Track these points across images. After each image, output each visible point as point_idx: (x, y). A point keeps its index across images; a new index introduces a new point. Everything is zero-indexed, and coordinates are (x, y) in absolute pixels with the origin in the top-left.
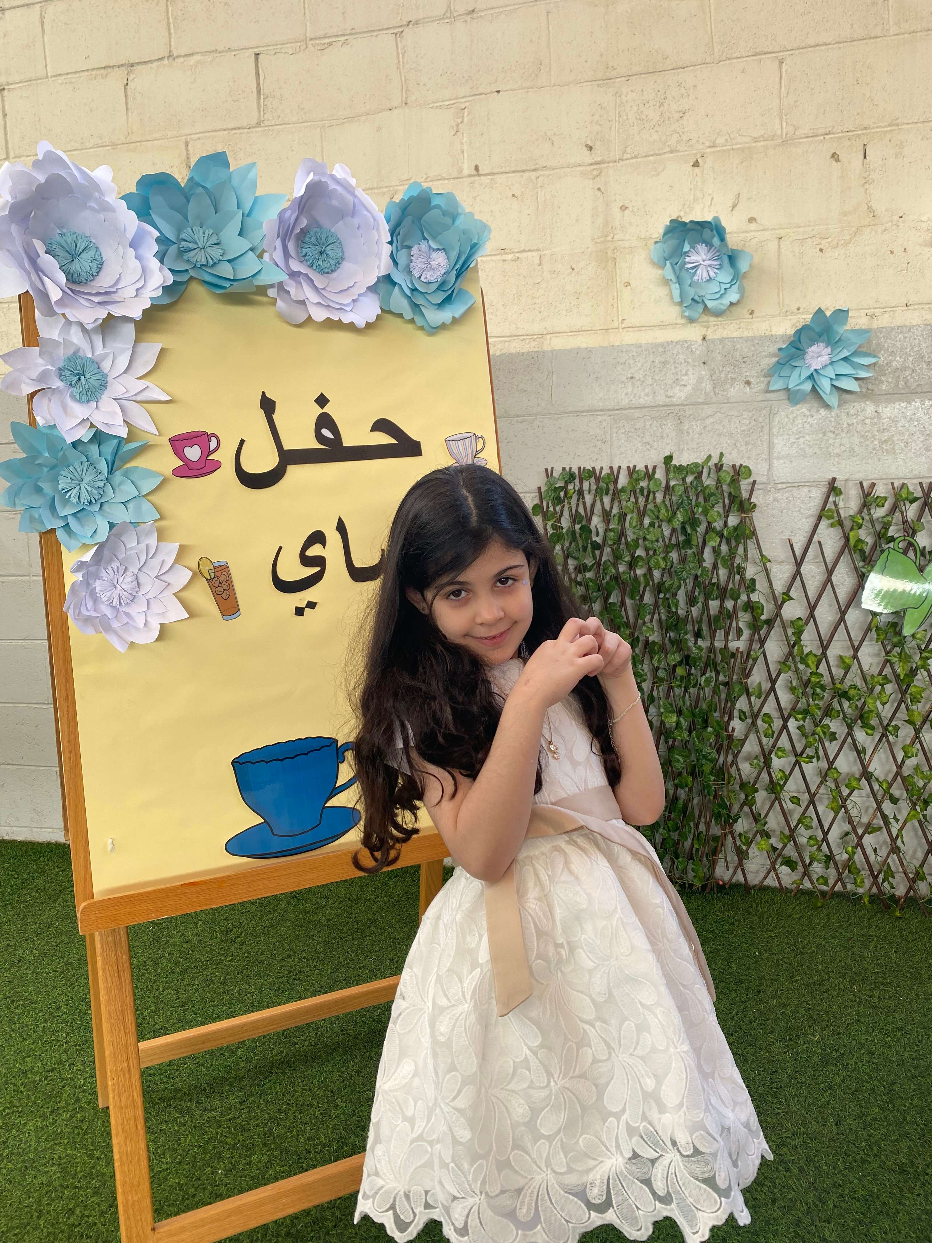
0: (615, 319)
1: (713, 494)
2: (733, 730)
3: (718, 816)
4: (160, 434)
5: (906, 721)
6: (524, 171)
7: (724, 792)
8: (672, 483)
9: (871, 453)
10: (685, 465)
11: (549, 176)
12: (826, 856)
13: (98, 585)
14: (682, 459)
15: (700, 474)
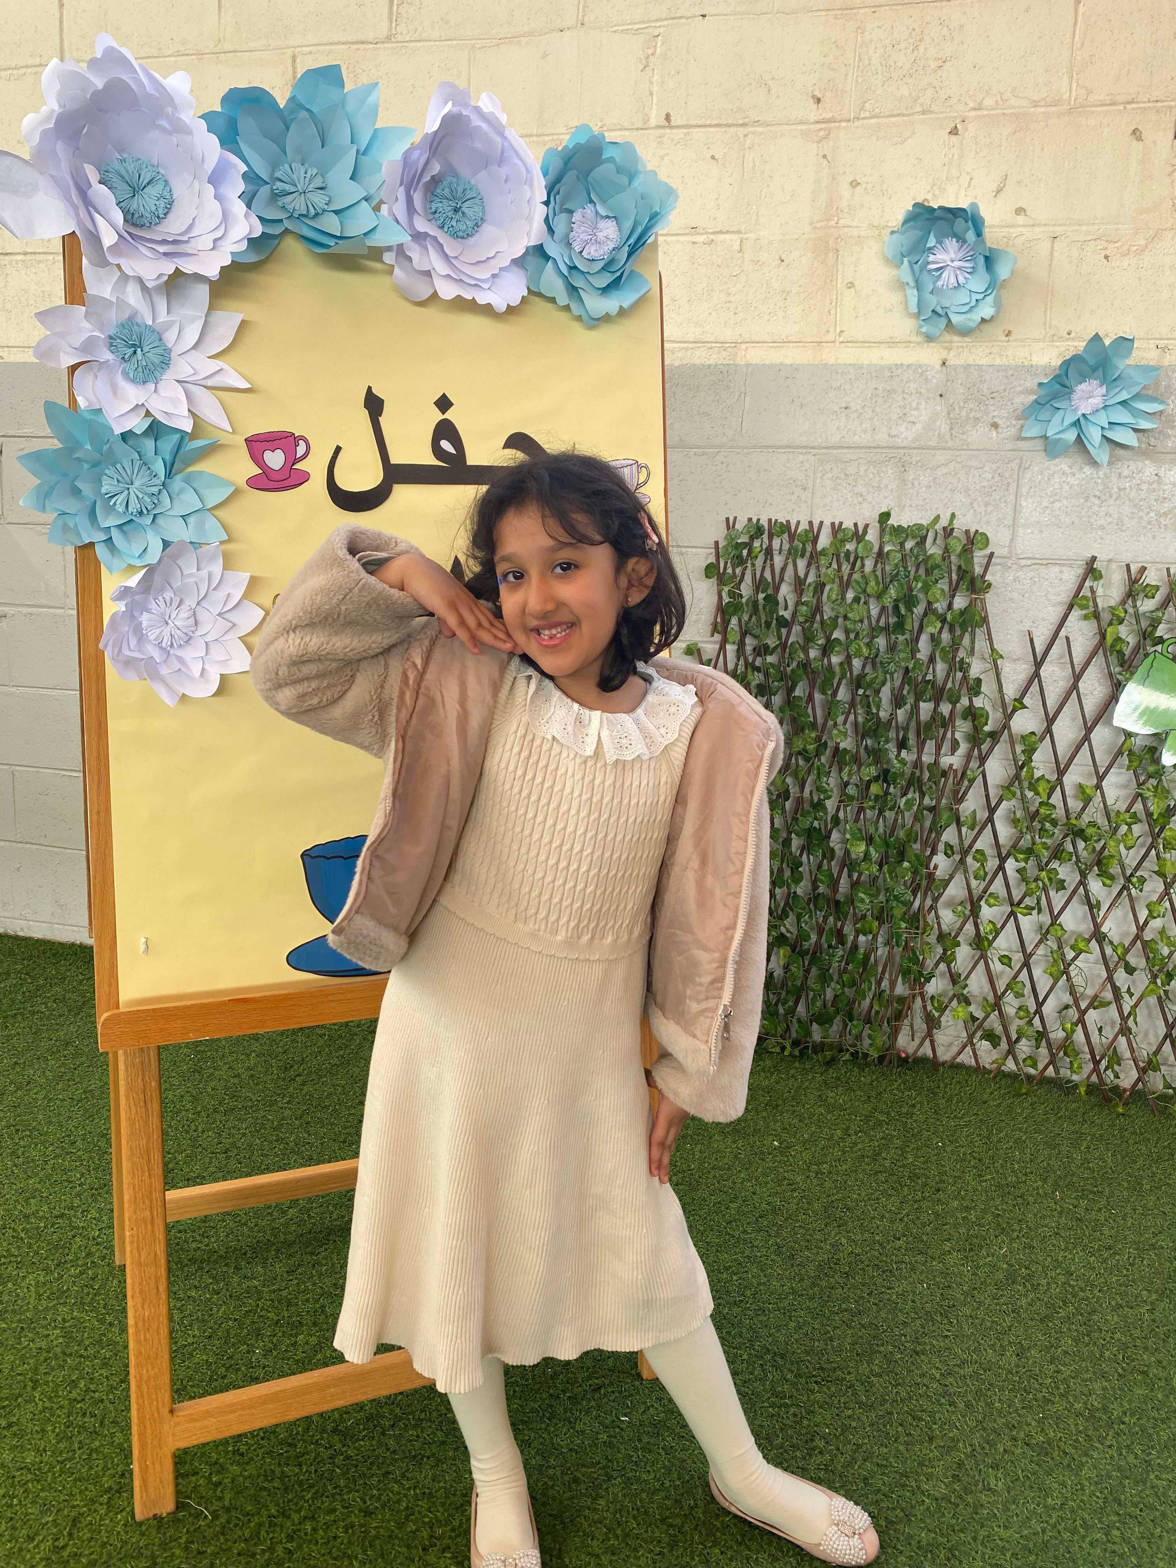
0: (832, 329)
1: (938, 566)
2: (936, 867)
3: (906, 973)
4: (234, 432)
5: (1155, 872)
6: (729, 126)
7: (916, 944)
8: (887, 548)
9: (1145, 528)
10: (905, 525)
11: (761, 133)
12: (1037, 1032)
13: (145, 619)
14: (902, 518)
15: (924, 539)
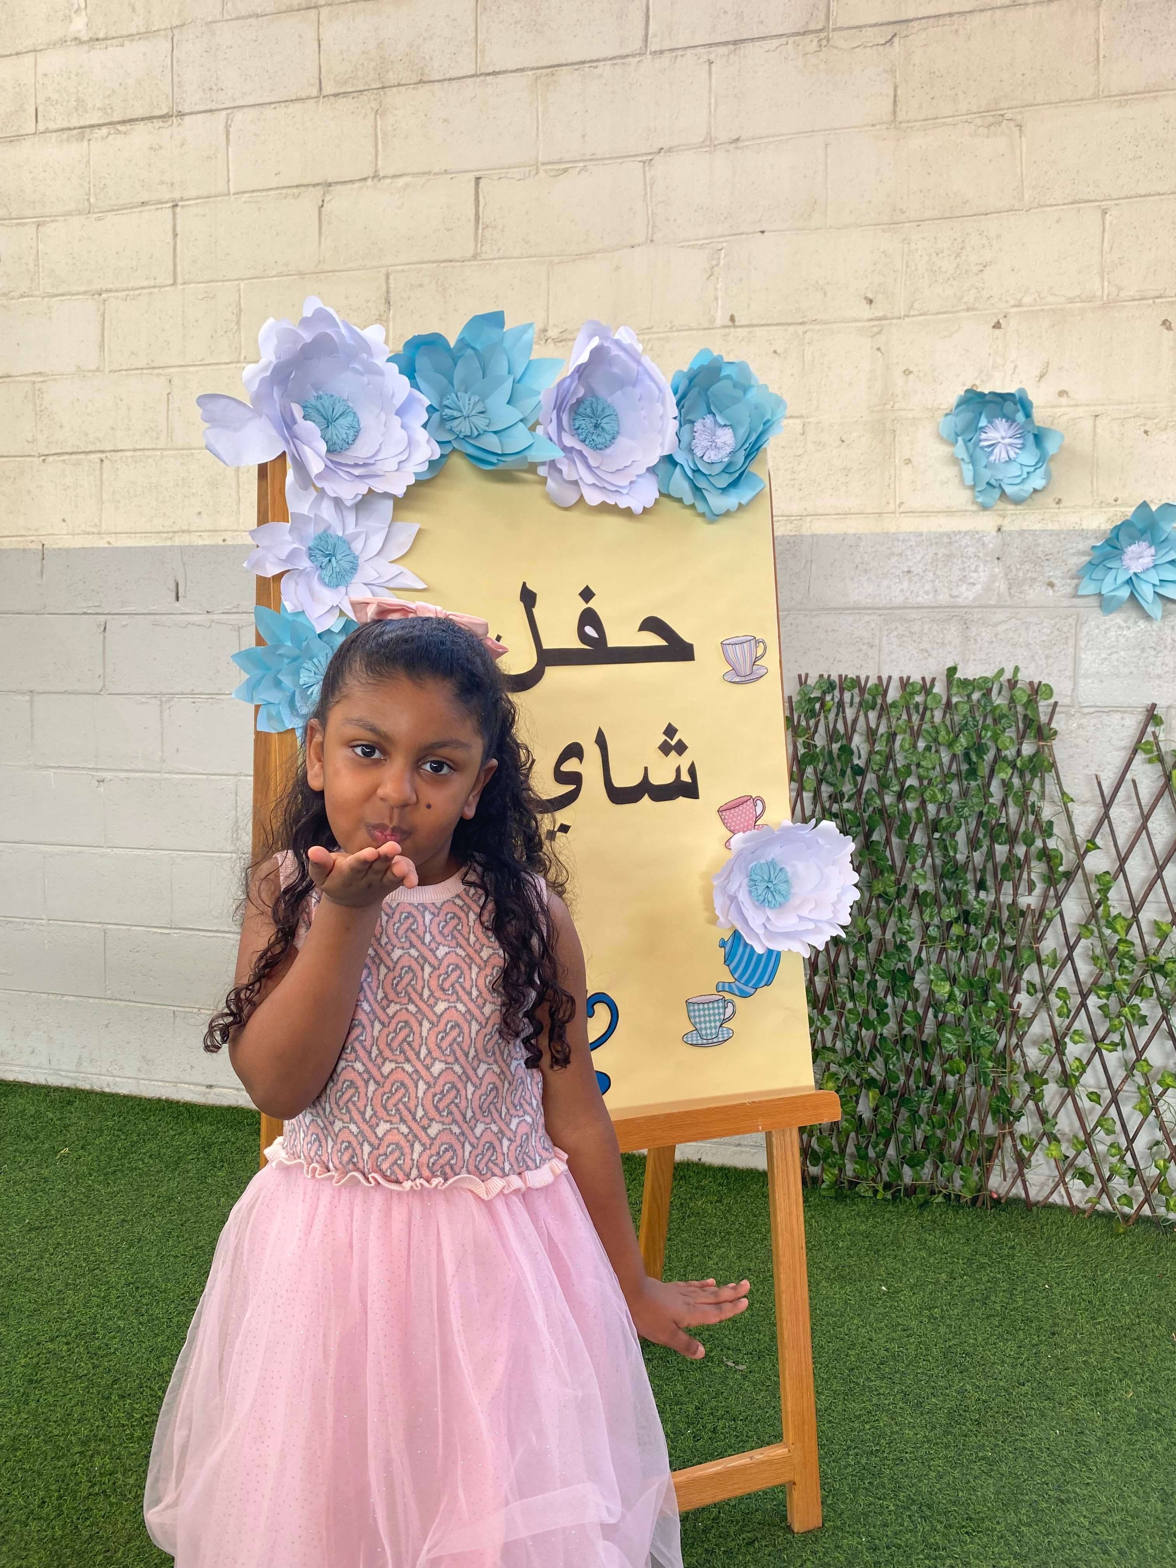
0: (892, 501)
1: (1006, 716)
2: (1019, 1006)
3: (996, 1112)
7: (1004, 1083)
8: (955, 700)
10: (971, 678)
11: (819, 330)
12: (1130, 1169)
14: (968, 672)
15: (990, 690)
